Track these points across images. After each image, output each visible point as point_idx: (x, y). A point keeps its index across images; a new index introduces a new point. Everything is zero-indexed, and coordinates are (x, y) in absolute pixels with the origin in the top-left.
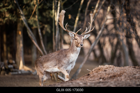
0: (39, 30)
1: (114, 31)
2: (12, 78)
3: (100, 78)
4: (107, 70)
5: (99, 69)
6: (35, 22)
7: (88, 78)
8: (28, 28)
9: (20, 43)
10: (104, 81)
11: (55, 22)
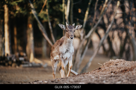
0: (50, 24)
1: (123, 25)
2: (23, 71)
3: (111, 73)
4: (118, 64)
5: (110, 63)
6: (45, 15)
7: (100, 72)
8: (39, 22)
9: (30, 36)
10: (116, 75)
11: (65, 16)
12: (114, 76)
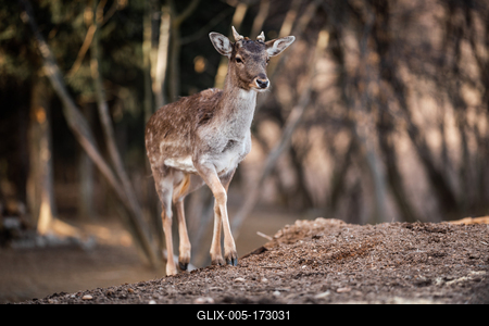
0: (103, 108)
3: (301, 263)
4: (322, 234)
5: (297, 233)
6: (89, 81)
7: (263, 262)
8: (68, 103)
10: (314, 271)
11: (151, 81)
12: (310, 275)
